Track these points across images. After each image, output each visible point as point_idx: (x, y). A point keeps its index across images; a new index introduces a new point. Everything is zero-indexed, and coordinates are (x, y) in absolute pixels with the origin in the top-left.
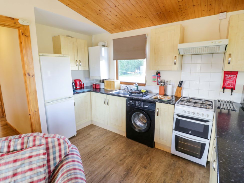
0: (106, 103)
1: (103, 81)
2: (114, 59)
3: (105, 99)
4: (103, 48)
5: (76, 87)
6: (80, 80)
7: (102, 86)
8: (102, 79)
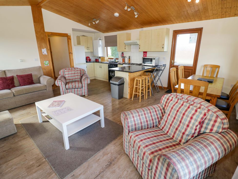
0: (100, 67)
1: (100, 58)
2: (105, 46)
3: (100, 65)
4: (100, 41)
5: (87, 61)
6: (89, 57)
7: (100, 60)
8: (99, 56)
